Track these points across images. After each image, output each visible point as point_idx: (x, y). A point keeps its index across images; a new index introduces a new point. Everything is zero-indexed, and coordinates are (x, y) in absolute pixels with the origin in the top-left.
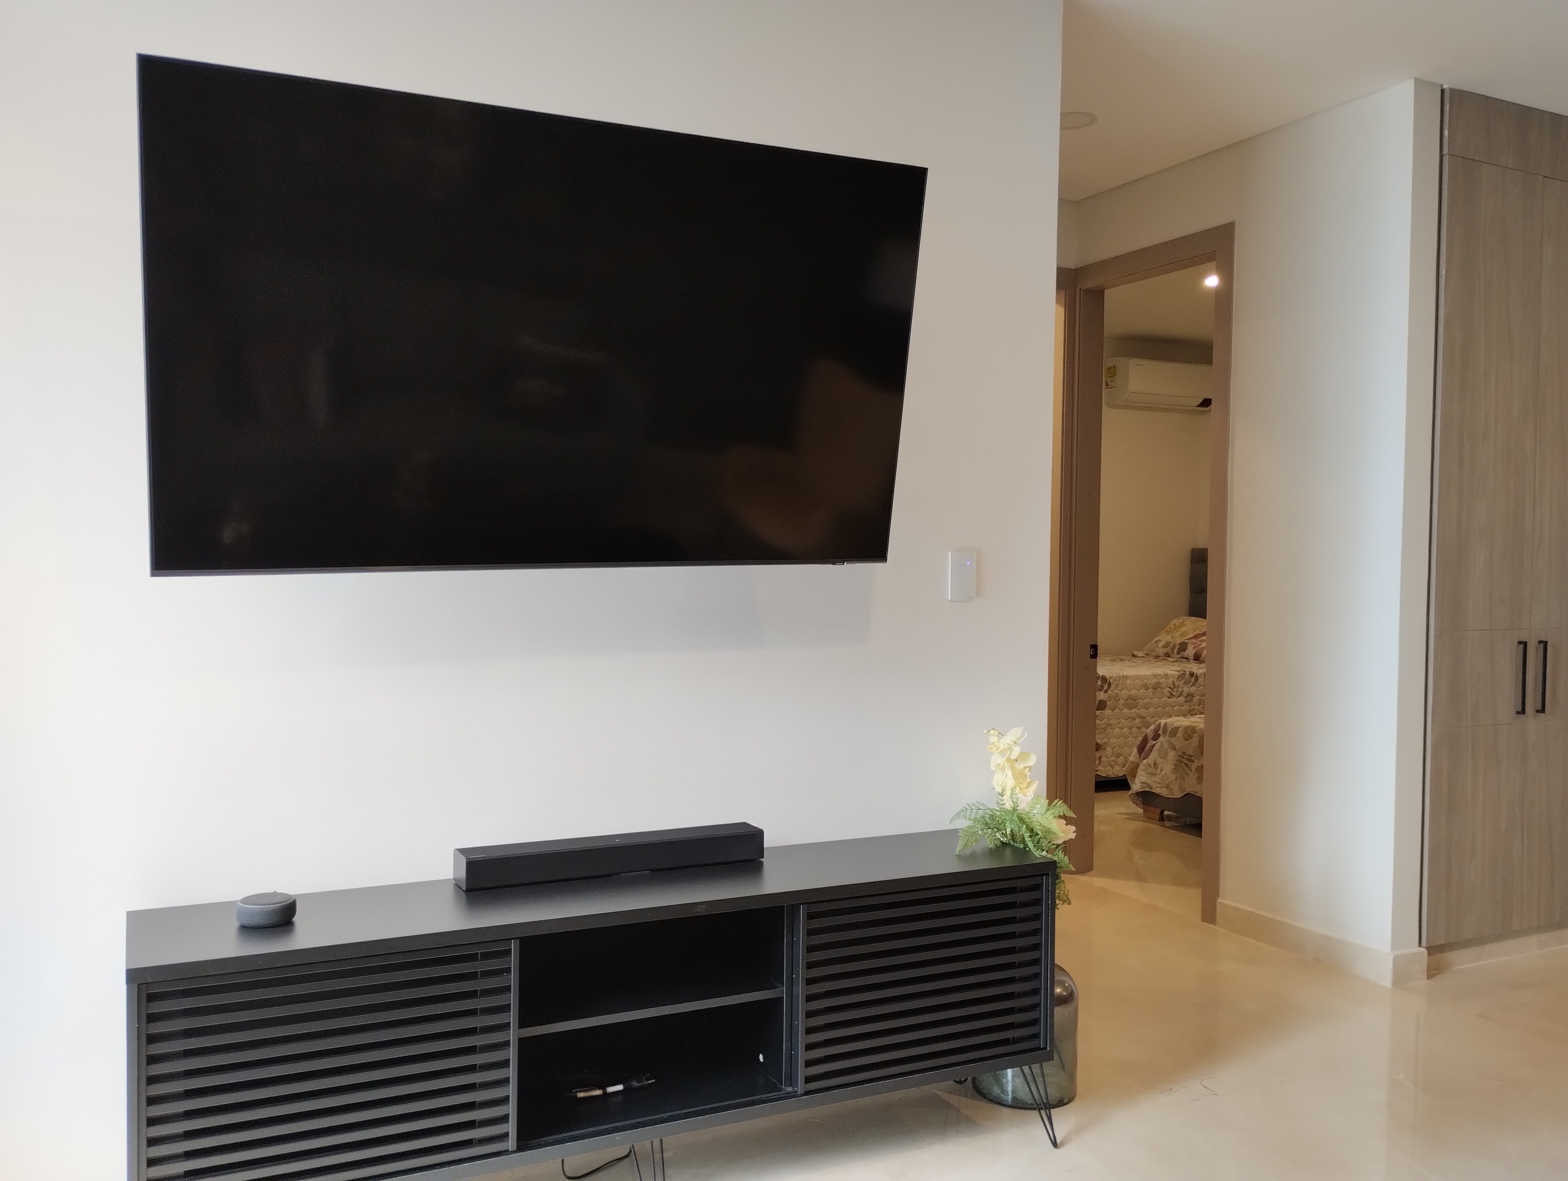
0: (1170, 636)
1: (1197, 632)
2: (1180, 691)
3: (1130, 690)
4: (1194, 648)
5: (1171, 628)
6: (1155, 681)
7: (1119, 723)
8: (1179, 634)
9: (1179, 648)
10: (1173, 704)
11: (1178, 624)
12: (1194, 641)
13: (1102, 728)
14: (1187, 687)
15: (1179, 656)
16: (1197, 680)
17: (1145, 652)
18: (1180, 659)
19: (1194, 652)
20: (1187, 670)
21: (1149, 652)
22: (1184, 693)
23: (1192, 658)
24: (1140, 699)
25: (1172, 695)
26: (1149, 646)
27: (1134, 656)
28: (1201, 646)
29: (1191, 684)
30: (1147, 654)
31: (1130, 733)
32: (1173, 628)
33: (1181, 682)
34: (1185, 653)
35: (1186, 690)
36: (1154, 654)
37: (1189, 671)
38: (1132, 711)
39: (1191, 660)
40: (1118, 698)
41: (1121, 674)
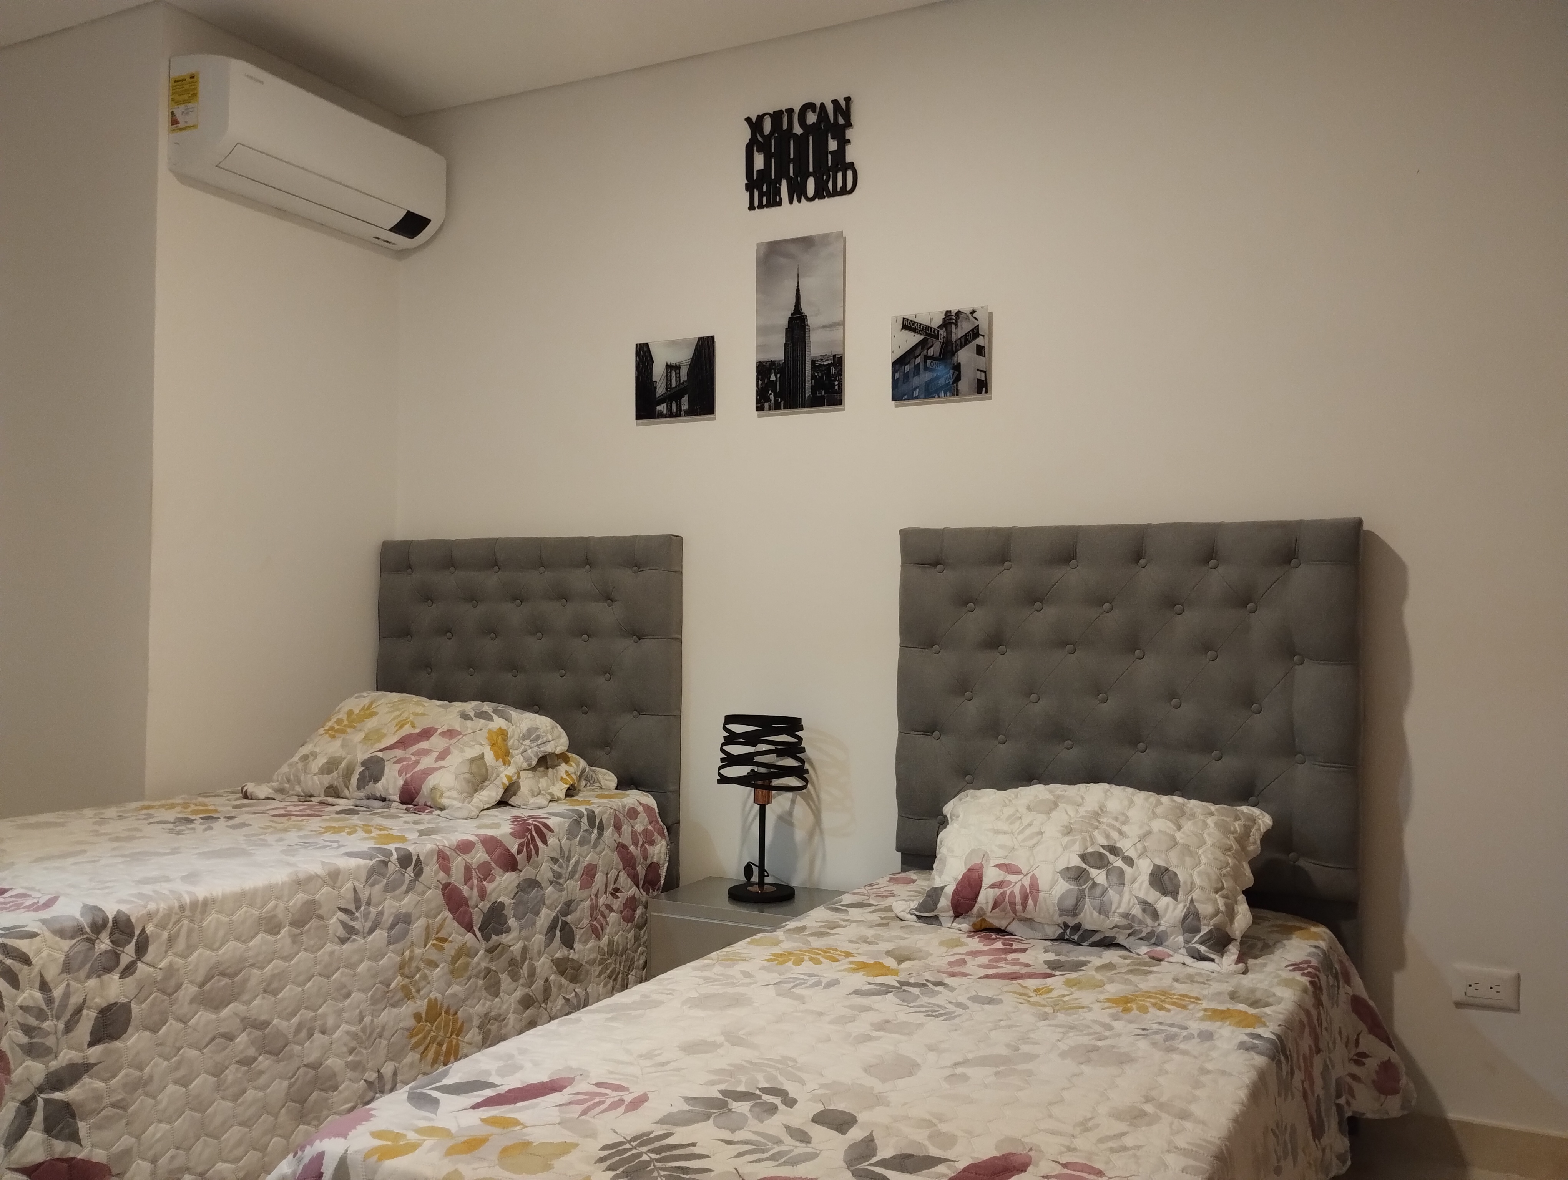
0: (338, 743)
1: (407, 730)
2: (373, 916)
3: (217, 945)
4: (400, 773)
5: (339, 722)
6: (300, 897)
7: (177, 1068)
8: (362, 735)
9: (361, 774)
10: (355, 958)
11: (356, 711)
12: (399, 753)
13: (113, 1105)
14: (392, 897)
15: (362, 794)
16: (418, 873)
17: (275, 784)
18: (365, 802)
19: (401, 782)
20: (392, 847)
21: (287, 785)
22: (385, 917)
23: (397, 798)
24: (252, 966)
25: (350, 931)
26: (285, 769)
27: (246, 796)
28: (420, 767)
29: (404, 888)
30: (281, 791)
31: (218, 1087)
32: (346, 722)
33: (378, 888)
34: (379, 785)
35: (391, 906)
36: (298, 789)
37: (396, 849)
38: (225, 1012)
39: (394, 804)
40: (173, 983)
41: (187, 899)
